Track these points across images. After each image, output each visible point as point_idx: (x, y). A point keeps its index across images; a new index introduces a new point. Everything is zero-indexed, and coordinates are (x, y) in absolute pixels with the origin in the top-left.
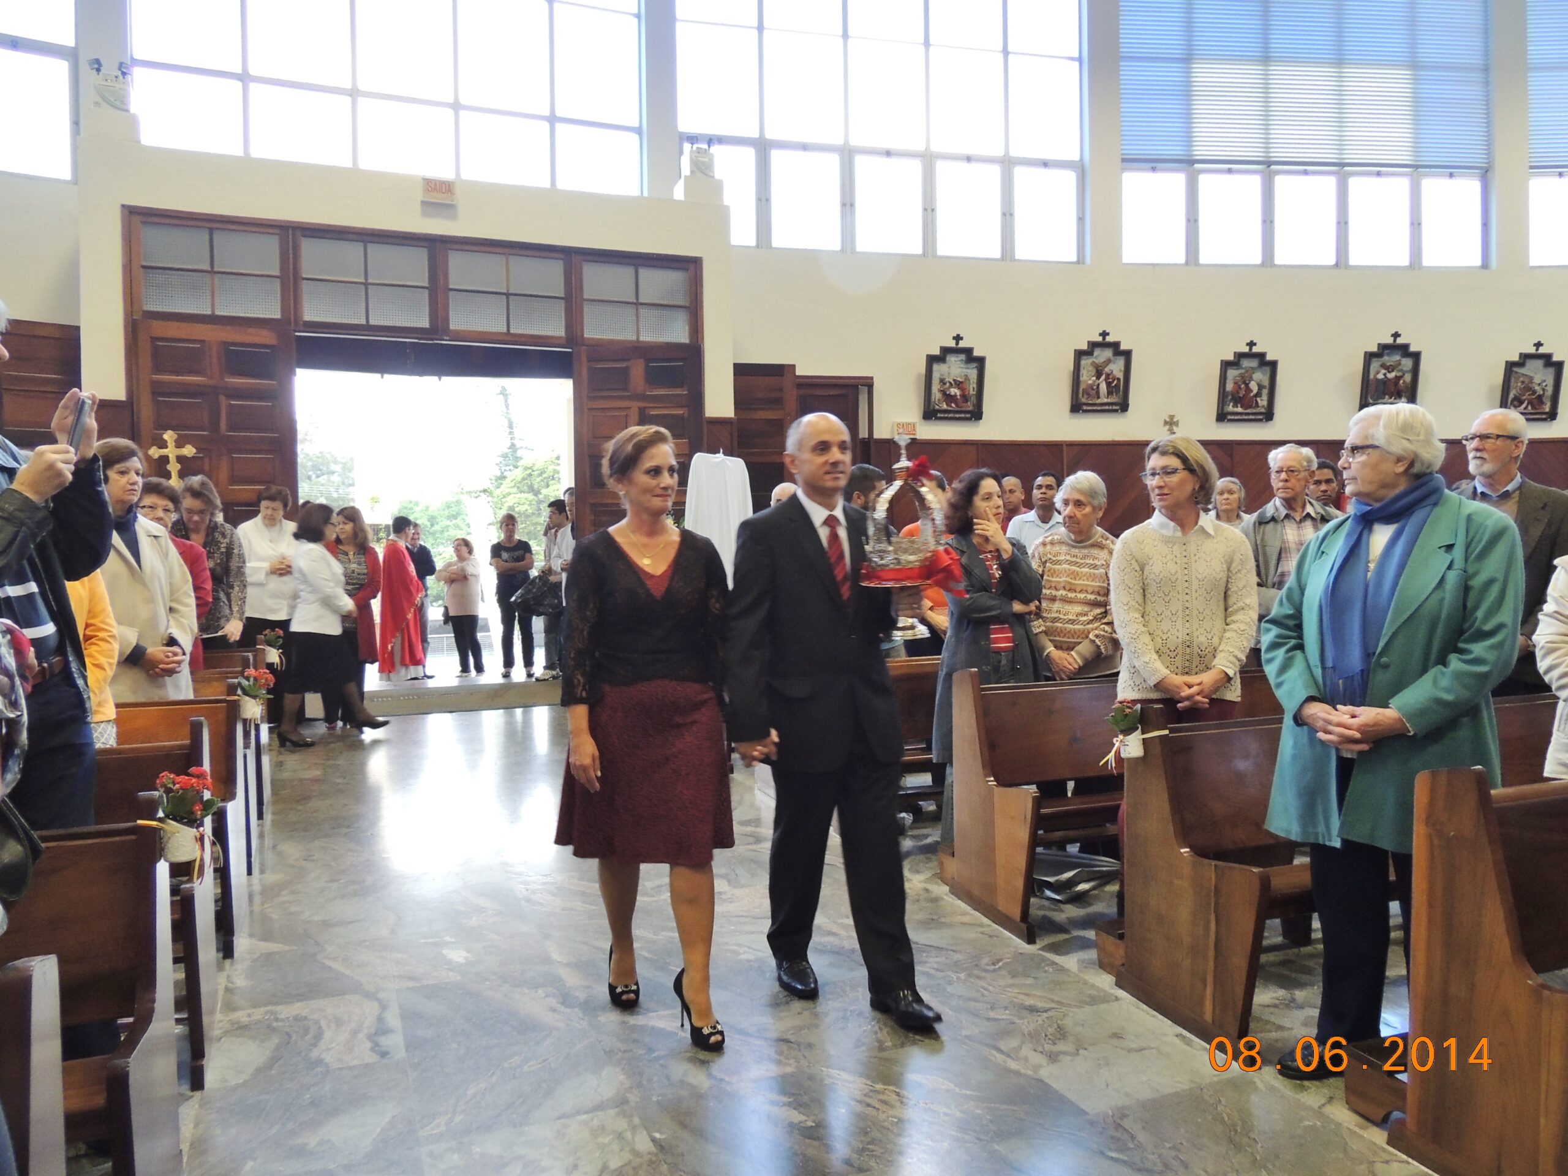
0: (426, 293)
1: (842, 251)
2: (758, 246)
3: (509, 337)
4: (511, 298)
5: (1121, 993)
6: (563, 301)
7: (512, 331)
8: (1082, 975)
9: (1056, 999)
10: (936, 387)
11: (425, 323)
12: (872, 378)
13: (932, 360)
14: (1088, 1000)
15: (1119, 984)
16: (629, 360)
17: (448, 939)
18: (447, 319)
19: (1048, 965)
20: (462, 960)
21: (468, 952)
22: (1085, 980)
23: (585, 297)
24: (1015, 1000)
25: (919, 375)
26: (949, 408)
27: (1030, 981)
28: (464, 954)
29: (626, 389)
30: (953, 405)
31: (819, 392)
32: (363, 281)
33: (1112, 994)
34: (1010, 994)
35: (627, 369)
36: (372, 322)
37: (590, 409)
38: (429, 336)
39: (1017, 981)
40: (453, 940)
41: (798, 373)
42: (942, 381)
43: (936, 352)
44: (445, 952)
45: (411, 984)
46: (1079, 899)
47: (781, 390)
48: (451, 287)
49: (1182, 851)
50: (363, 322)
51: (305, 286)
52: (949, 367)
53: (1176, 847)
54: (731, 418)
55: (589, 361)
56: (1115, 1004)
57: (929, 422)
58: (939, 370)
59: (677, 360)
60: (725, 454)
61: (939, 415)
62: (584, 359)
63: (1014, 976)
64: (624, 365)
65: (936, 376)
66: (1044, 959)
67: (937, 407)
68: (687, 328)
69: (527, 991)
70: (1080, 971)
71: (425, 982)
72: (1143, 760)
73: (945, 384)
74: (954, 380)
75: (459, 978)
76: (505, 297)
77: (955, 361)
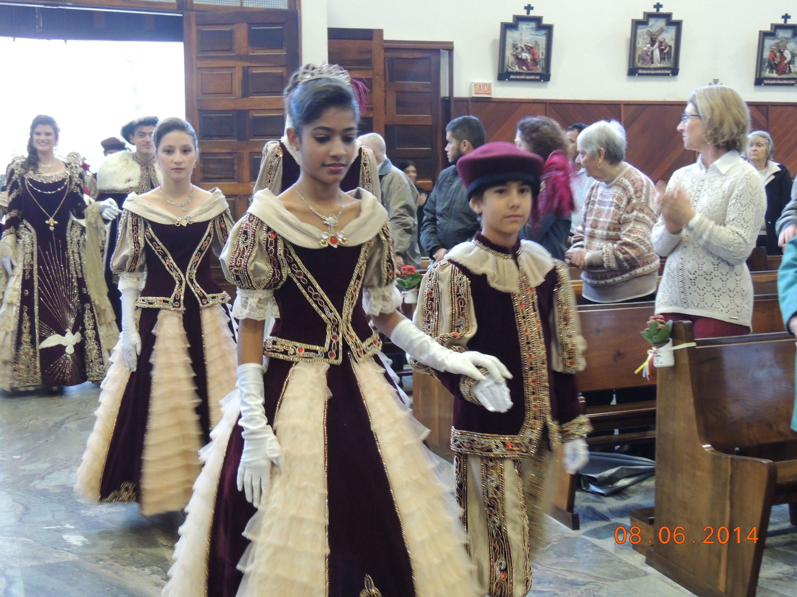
5: (650, 569)
8: (617, 555)
9: (594, 574)
10: (509, 52)
12: (452, 43)
13: (506, 27)
14: (621, 574)
15: (649, 563)
16: (234, 24)
17: (68, 526)
19: (588, 547)
20: (79, 544)
21: (85, 537)
22: (620, 559)
24: (559, 576)
25: (494, 41)
26: (521, 71)
27: (572, 560)
28: (82, 538)
29: (230, 50)
31: (405, 55)
33: (642, 570)
34: (554, 571)
35: (231, 33)
37: (199, 68)
38: (53, 2)
39: (561, 560)
40: (72, 527)
41: (385, 38)
42: (515, 47)
43: (510, 20)
44: (65, 537)
45: (35, 563)
46: (619, 493)
47: (370, 52)
49: (704, 446)
52: (521, 34)
53: (699, 443)
55: (197, 25)
56: (644, 578)
57: (503, 83)
58: (511, 36)
59: (277, 24)
61: (512, 77)
62: (193, 23)
63: (559, 556)
64: (227, 28)
65: (509, 42)
66: (586, 542)
67: (510, 70)
69: (135, 569)
70: (616, 551)
71: (47, 561)
72: (673, 369)
73: (517, 49)
74: (526, 46)
75: (77, 558)
77: (526, 28)
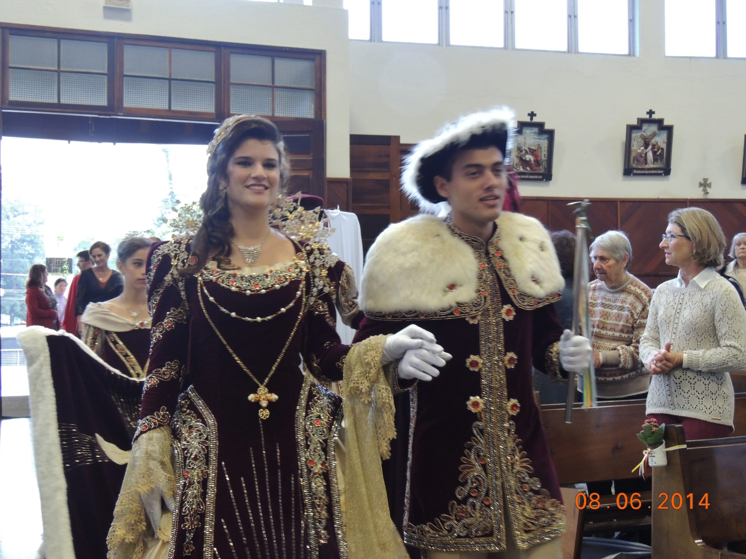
0: (105, 79)
1: (439, 44)
2: (371, 40)
3: (170, 113)
4: (172, 81)
6: (213, 85)
7: (173, 108)
10: (514, 154)
11: (104, 102)
18: (121, 100)
23: (232, 81)
26: (525, 171)
30: (528, 168)
32: (56, 68)
36: (63, 101)
38: (107, 113)
41: (402, 142)
42: (519, 149)
47: (388, 156)
48: (125, 73)
49: (696, 541)
50: (55, 101)
51: (11, 73)
52: (525, 138)
53: (692, 538)
54: (347, 179)
59: (303, 132)
60: (342, 209)
68: (313, 106)
72: (666, 468)
73: (521, 151)
74: (529, 148)
76: (167, 81)
77: (530, 133)
